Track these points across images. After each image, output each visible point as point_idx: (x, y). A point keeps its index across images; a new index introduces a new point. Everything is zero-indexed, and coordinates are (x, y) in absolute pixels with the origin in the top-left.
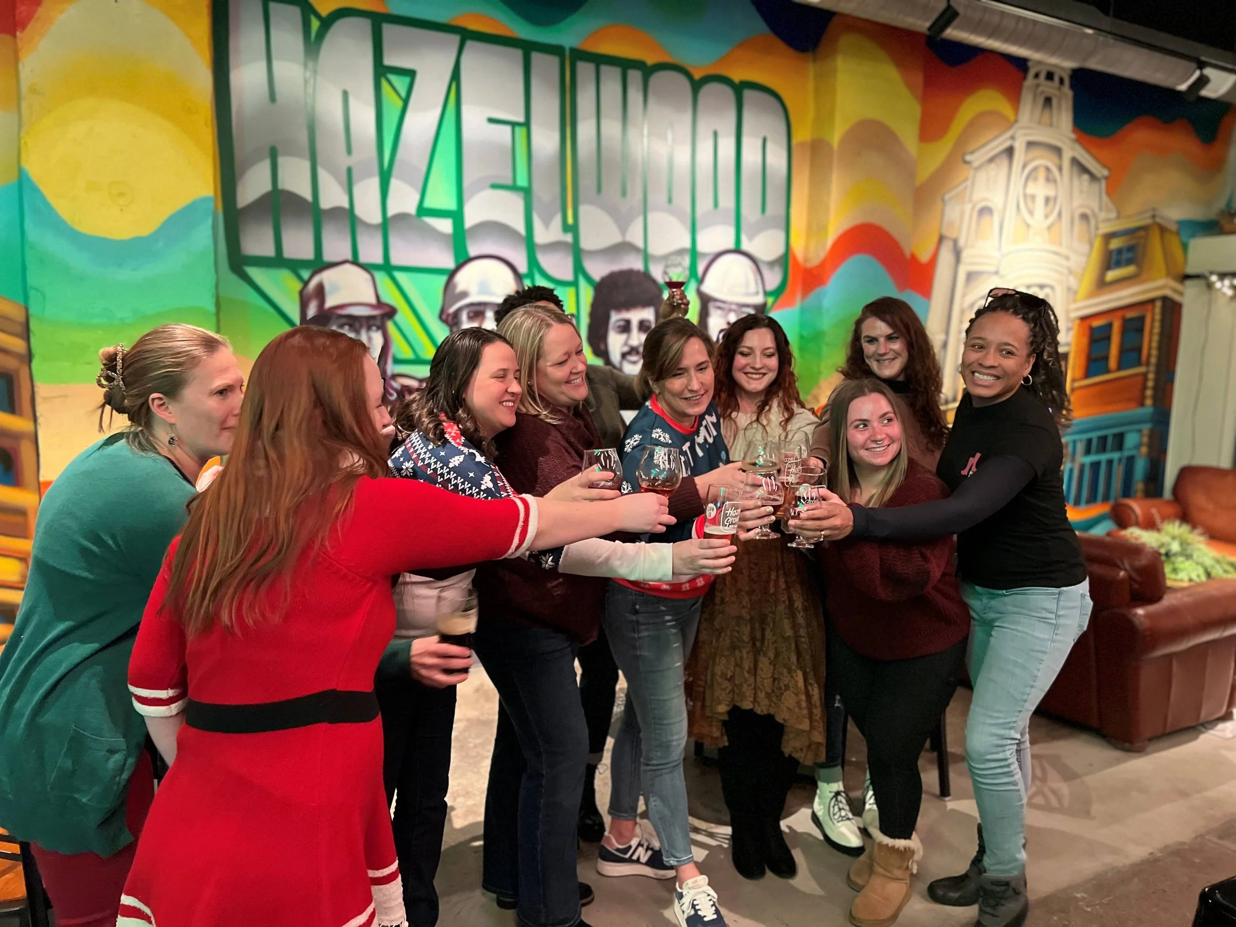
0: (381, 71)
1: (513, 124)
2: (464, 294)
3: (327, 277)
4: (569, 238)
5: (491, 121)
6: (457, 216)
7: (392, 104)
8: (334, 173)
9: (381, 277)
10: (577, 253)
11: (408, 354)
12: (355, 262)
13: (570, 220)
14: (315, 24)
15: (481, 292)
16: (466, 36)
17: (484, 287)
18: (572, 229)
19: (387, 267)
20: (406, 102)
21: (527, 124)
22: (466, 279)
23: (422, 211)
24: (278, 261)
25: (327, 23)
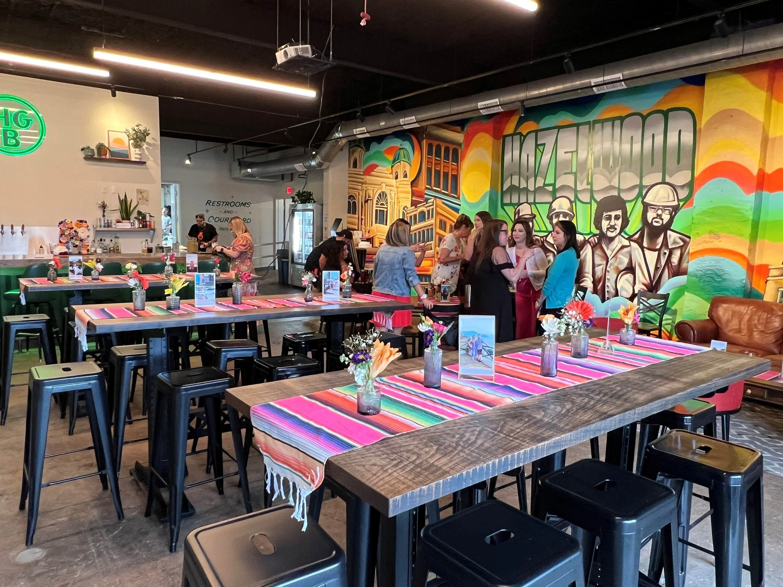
0: (537, 146)
1: (572, 152)
2: (555, 209)
3: (520, 207)
4: (589, 187)
5: (565, 153)
6: (554, 185)
7: (539, 154)
8: (523, 178)
9: (533, 206)
10: (592, 191)
11: (538, 229)
12: (527, 203)
13: (590, 181)
14: (522, 138)
15: (559, 209)
16: (559, 128)
17: (560, 207)
18: (590, 184)
19: (535, 203)
20: (542, 153)
21: (577, 151)
22: (555, 205)
23: (545, 185)
24: (511, 204)
25: (525, 137)
